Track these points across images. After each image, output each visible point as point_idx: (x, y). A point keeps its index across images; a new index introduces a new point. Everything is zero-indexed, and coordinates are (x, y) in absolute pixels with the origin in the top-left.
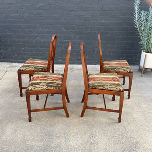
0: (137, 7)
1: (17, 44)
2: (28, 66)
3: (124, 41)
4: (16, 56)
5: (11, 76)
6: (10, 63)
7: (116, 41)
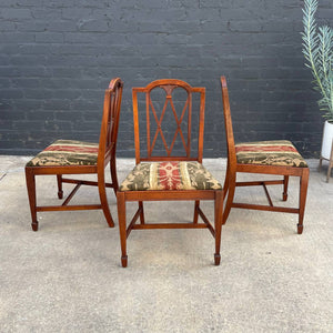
0: (309, 21)
1: (32, 111)
2: (52, 155)
3: (281, 103)
4: (30, 139)
5: (14, 184)
6: (15, 157)
7: (262, 101)
